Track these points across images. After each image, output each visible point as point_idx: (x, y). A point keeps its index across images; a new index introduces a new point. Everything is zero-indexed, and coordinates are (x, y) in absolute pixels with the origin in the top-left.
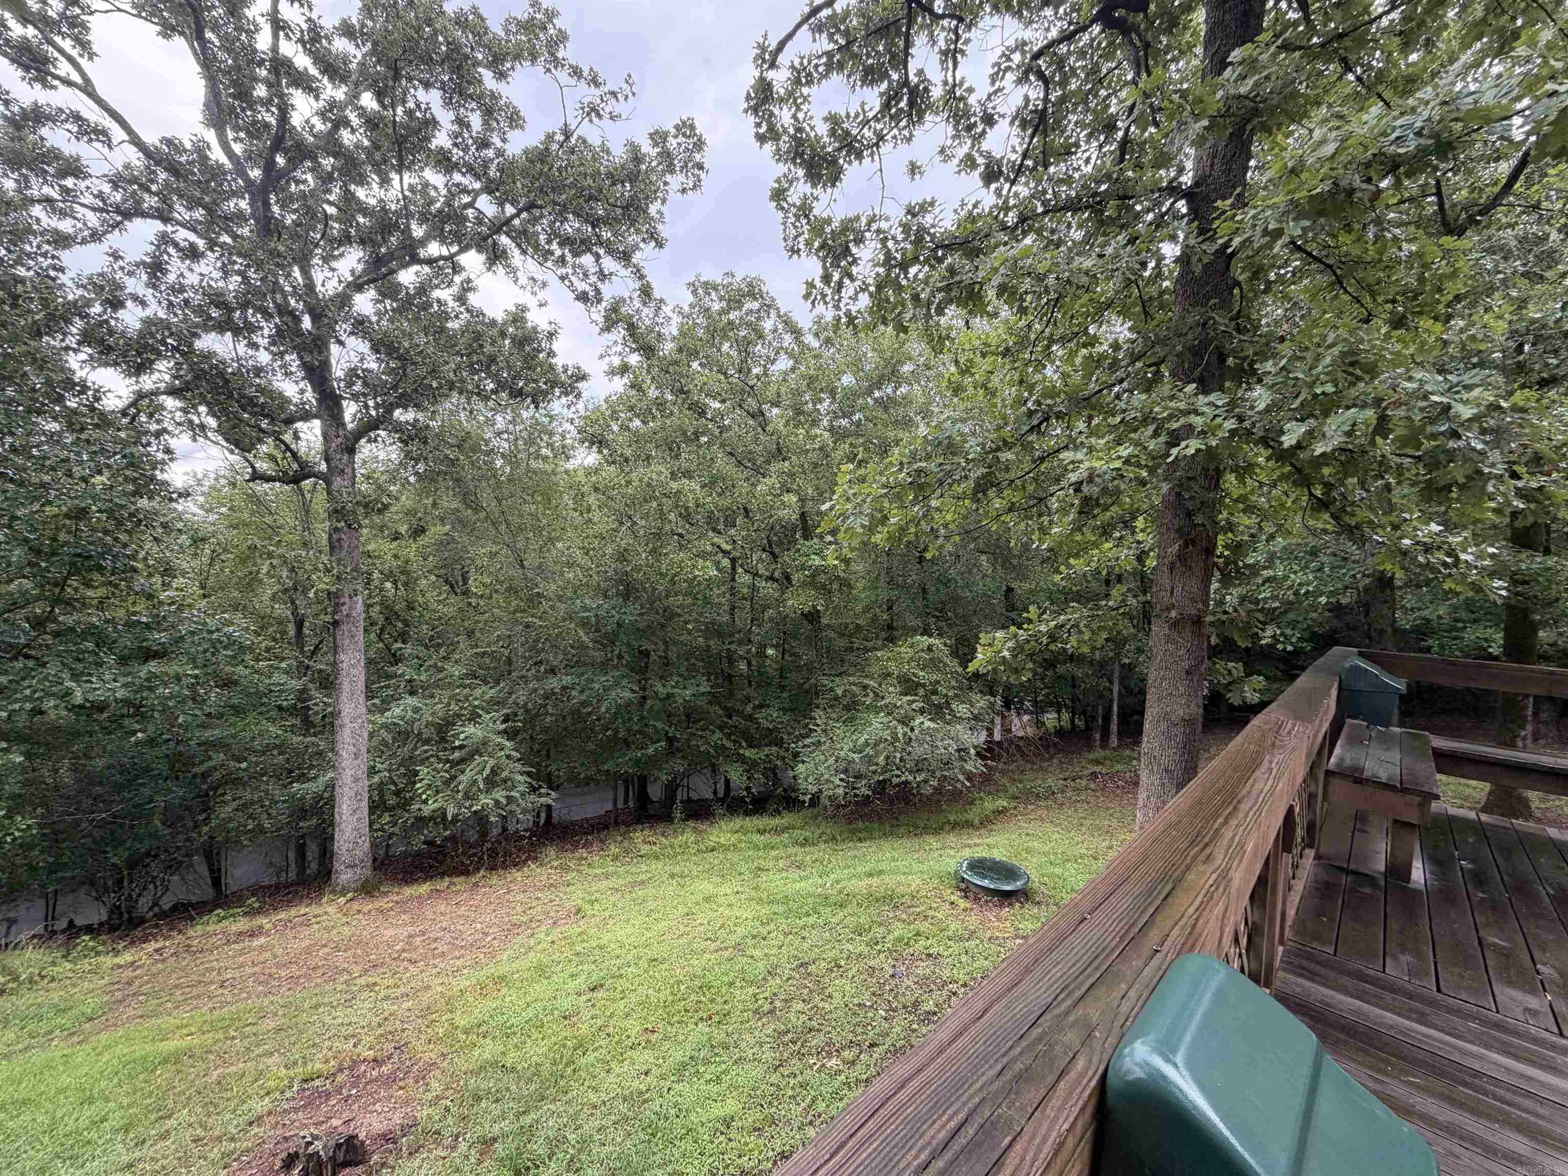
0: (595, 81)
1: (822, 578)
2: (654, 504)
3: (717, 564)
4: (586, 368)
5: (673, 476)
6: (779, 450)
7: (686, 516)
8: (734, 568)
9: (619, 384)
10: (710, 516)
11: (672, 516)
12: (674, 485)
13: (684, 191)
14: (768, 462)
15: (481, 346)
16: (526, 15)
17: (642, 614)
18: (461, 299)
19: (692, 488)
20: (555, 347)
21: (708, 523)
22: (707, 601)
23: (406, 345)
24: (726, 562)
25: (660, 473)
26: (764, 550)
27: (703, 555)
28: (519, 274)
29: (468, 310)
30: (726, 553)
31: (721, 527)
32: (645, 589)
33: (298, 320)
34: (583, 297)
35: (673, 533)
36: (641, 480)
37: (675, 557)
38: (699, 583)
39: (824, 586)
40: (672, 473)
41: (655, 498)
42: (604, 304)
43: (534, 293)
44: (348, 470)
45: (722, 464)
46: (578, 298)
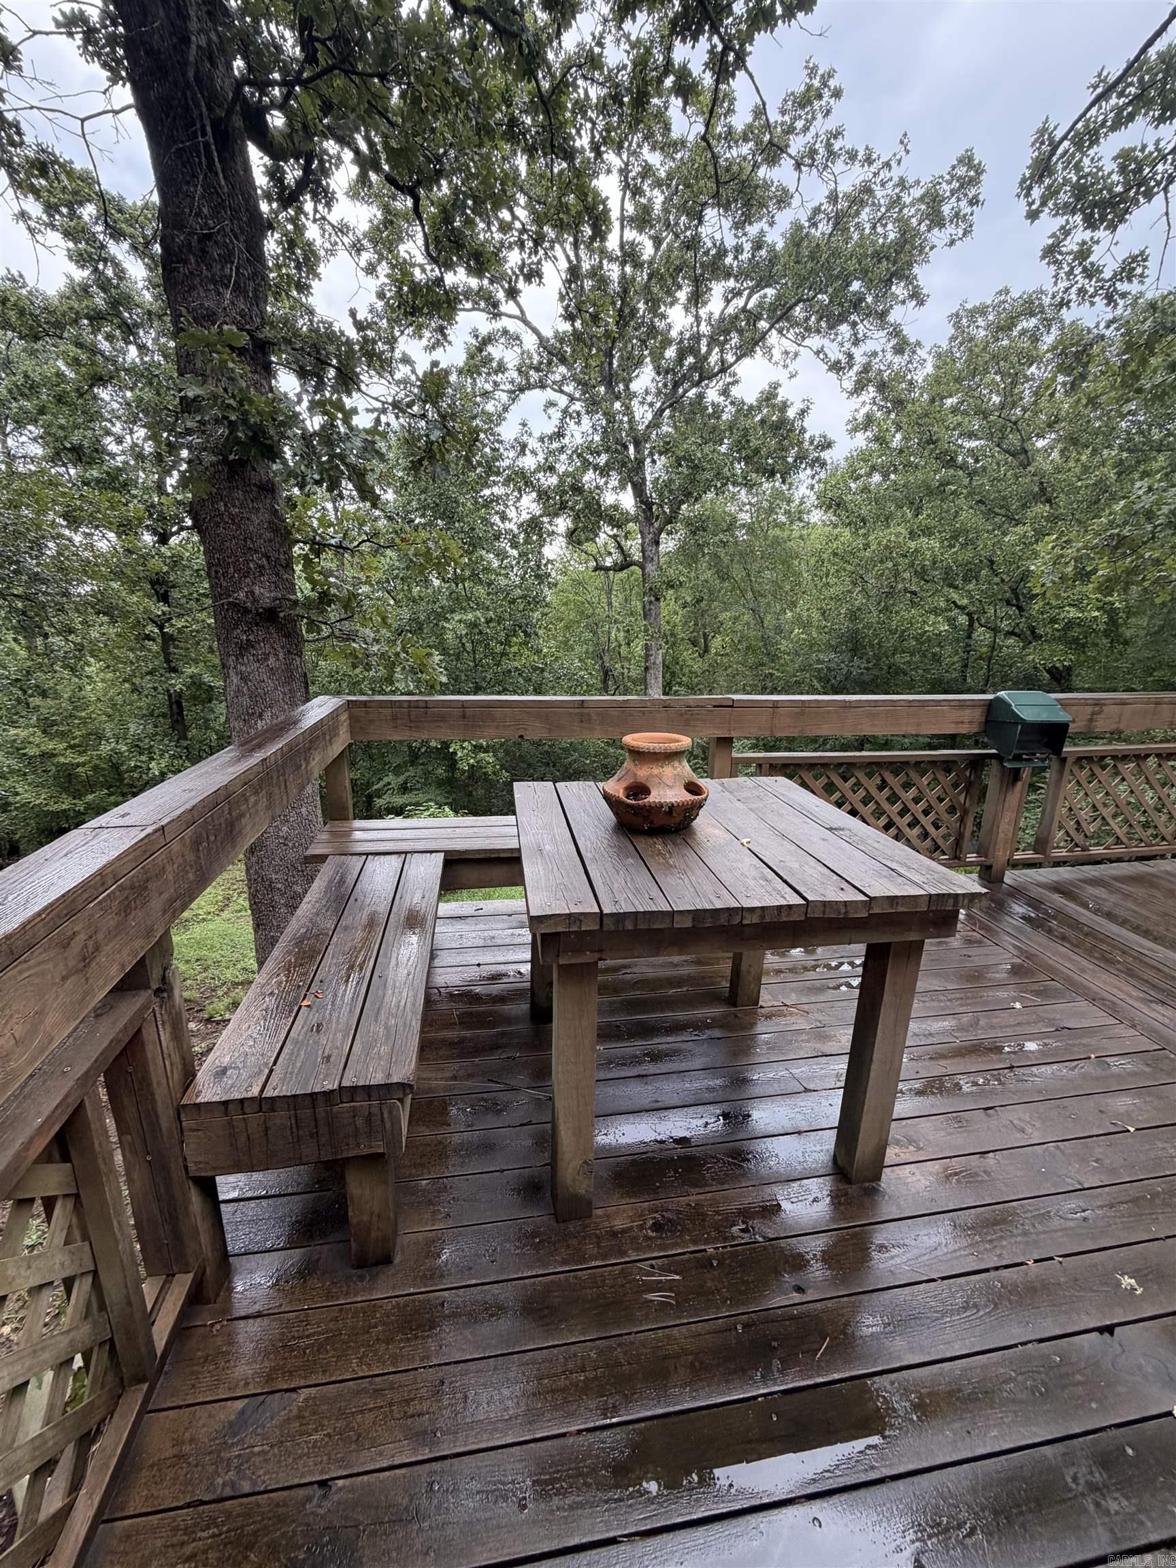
0: (869, 160)
1: (1075, 633)
2: (890, 565)
3: (951, 621)
4: (831, 436)
5: (913, 535)
6: (1043, 490)
7: (922, 574)
8: (971, 625)
9: (861, 440)
10: (948, 570)
11: (907, 575)
12: (912, 545)
13: (952, 243)
14: (1024, 506)
15: (748, 441)
16: (803, 88)
17: (867, 669)
18: (725, 392)
19: (931, 545)
20: (805, 424)
21: (944, 580)
22: (937, 659)
23: (699, 455)
24: (963, 619)
25: (898, 535)
26: (1008, 603)
27: (935, 611)
28: (774, 351)
29: (732, 403)
30: (962, 608)
31: (959, 582)
32: (872, 646)
33: (626, 448)
34: (836, 367)
35: (906, 590)
36: (879, 544)
37: (905, 613)
38: (929, 640)
39: (1076, 640)
40: (910, 533)
41: (892, 559)
42: (855, 368)
43: (785, 366)
44: (655, 558)
45: (969, 516)
46: (830, 369)
